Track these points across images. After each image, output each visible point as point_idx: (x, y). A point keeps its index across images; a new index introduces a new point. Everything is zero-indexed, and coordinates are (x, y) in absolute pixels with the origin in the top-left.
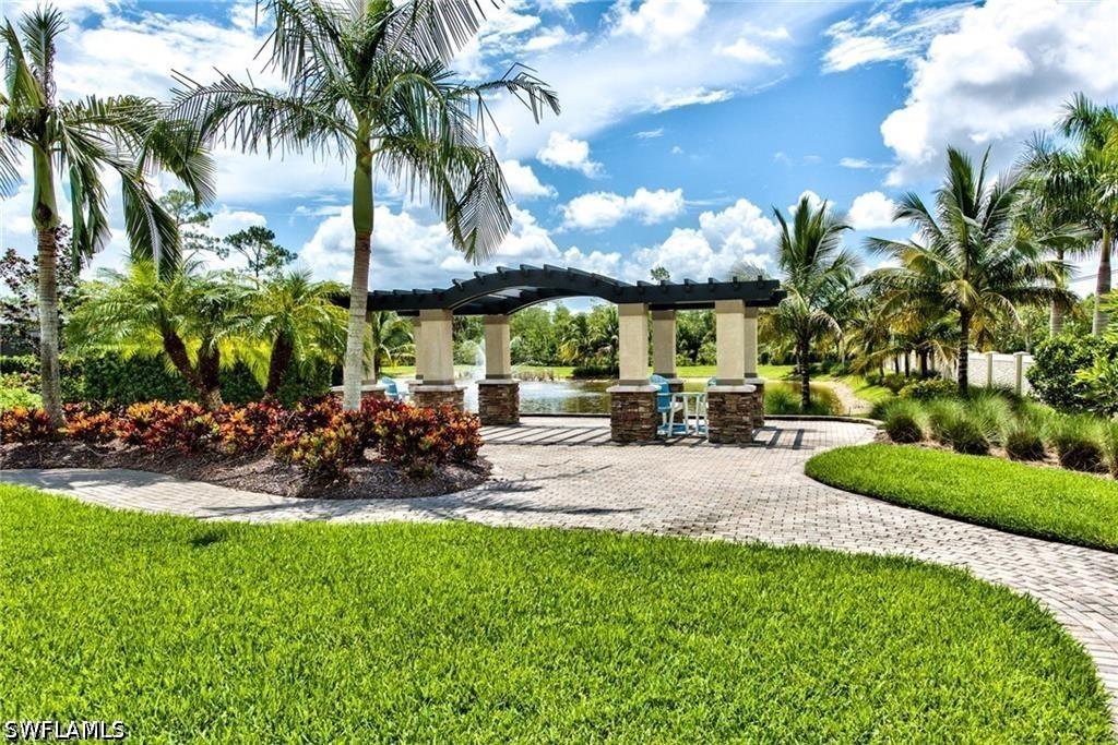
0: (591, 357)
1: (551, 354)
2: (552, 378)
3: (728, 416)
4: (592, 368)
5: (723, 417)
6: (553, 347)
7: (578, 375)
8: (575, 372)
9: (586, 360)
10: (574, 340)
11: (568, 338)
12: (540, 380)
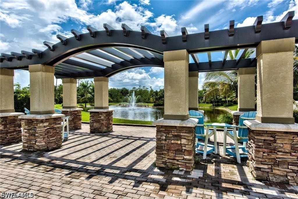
0: (158, 101)
1: (148, 100)
2: (148, 106)
3: (280, 155)
4: (158, 104)
5: (273, 156)
6: (149, 98)
7: (155, 105)
8: (154, 105)
9: (157, 102)
10: (154, 97)
11: (153, 96)
12: (145, 107)
